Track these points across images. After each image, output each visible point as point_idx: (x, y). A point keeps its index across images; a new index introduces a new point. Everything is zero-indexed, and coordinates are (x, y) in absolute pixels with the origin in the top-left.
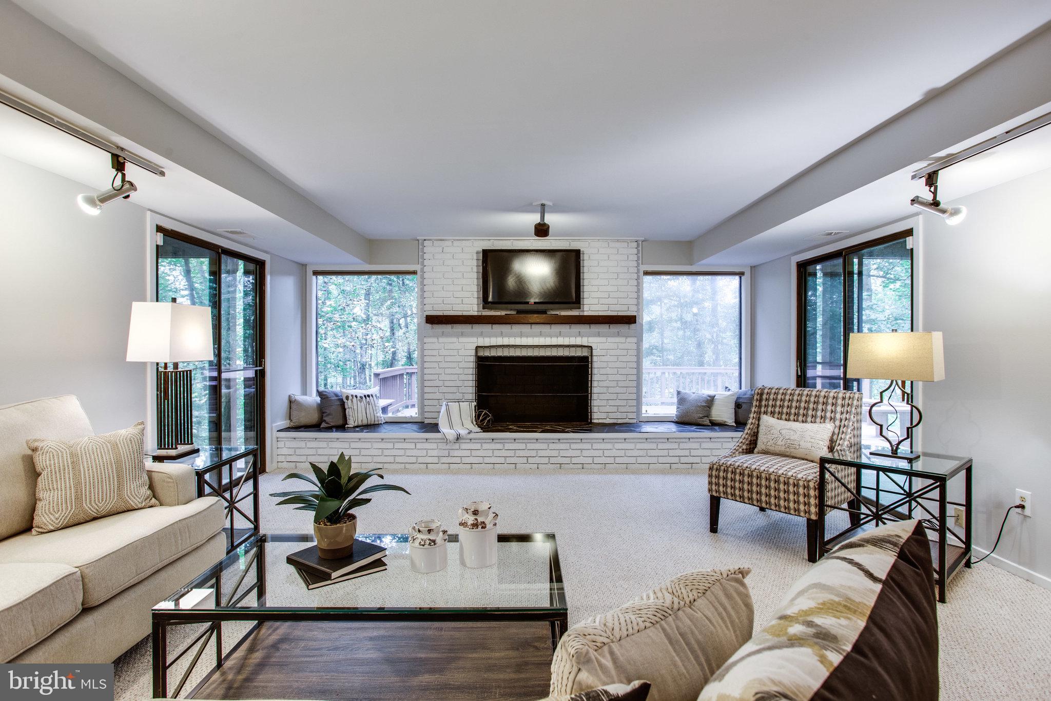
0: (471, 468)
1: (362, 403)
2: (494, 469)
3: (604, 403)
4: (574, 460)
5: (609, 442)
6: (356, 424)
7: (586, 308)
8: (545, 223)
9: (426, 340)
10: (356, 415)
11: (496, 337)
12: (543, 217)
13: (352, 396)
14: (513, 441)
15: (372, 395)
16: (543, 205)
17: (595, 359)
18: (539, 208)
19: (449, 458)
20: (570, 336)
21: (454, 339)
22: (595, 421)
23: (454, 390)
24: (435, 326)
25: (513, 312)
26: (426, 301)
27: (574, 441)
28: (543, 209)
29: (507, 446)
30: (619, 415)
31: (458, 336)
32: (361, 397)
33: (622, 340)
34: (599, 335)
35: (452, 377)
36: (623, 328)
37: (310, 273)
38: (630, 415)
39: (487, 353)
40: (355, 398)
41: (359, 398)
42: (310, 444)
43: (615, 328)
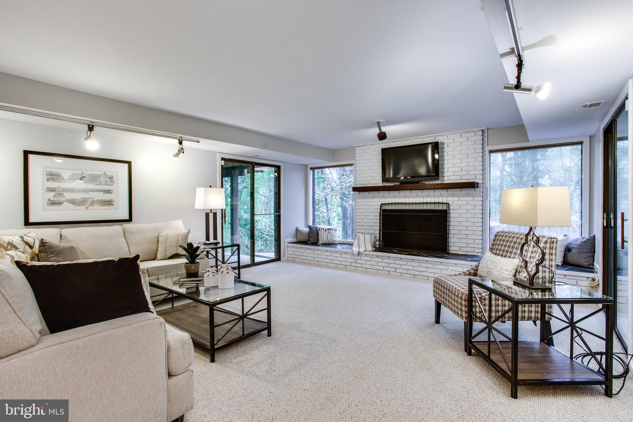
0: (366, 271)
1: (326, 233)
2: (377, 272)
3: (458, 241)
4: (423, 274)
5: (445, 265)
6: (322, 243)
7: (446, 178)
8: (383, 132)
9: (357, 200)
10: (323, 238)
11: (392, 198)
12: (380, 129)
13: (322, 228)
14: (388, 258)
15: (332, 229)
16: (378, 122)
17: (451, 211)
18: (377, 124)
19: (356, 264)
20: (435, 197)
21: (370, 200)
22: (452, 252)
23: (370, 228)
24: (361, 193)
25: (398, 184)
26: (357, 179)
27: (423, 262)
28: (379, 125)
29: (385, 260)
30: (468, 249)
31: (372, 198)
32: (326, 230)
33: (471, 198)
34: (453, 196)
35: (369, 221)
36: (471, 191)
37: (309, 169)
38: (476, 250)
39: (387, 208)
40: (323, 229)
41: (324, 230)
42: (300, 250)
43: (464, 191)
